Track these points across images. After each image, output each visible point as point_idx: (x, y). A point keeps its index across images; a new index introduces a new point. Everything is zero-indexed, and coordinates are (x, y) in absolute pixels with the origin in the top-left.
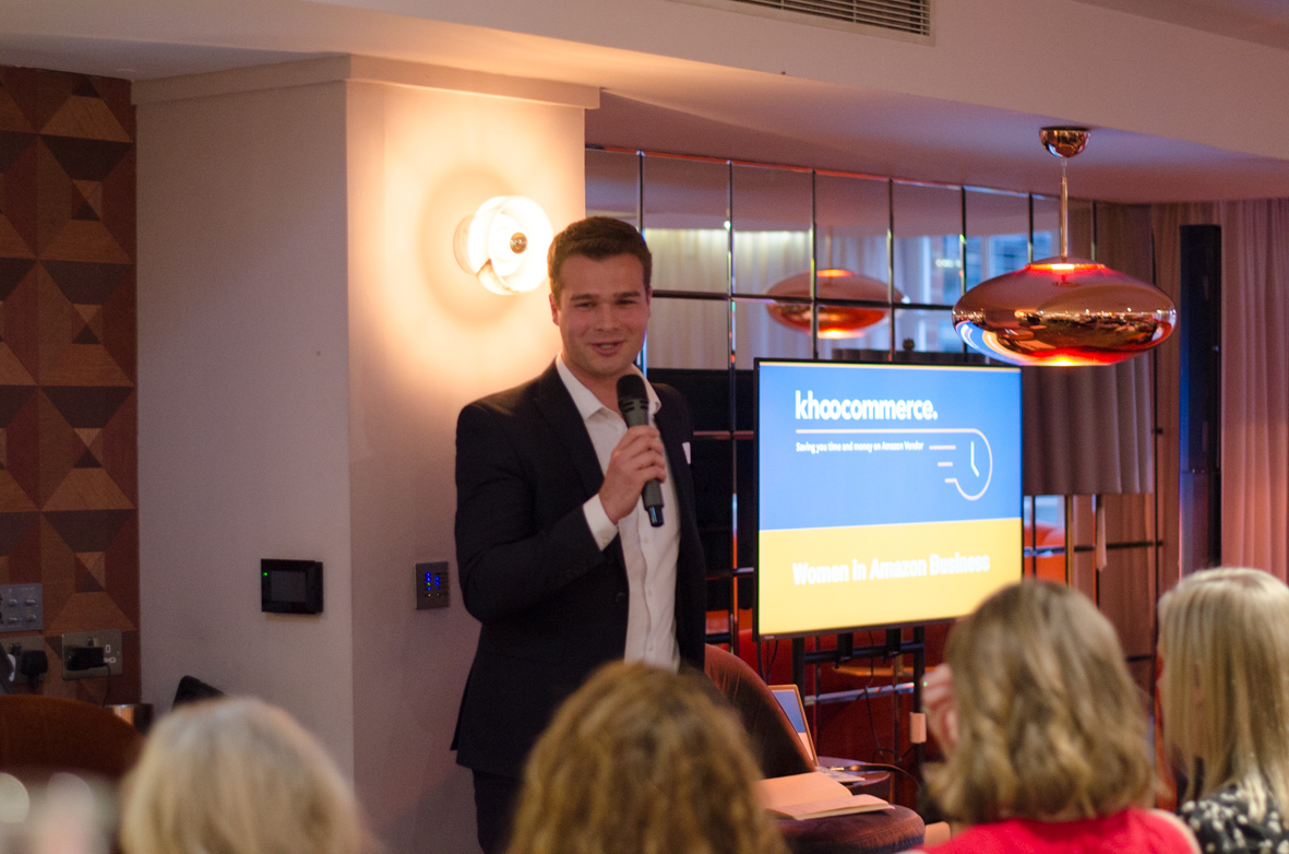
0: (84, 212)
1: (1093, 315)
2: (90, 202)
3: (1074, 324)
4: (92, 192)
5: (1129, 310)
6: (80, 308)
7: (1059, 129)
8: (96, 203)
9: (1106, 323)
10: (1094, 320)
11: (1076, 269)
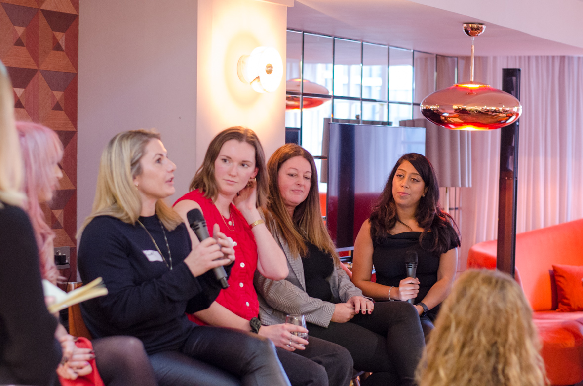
0: (57, 47)
1: (488, 108)
2: (60, 42)
3: (480, 112)
4: (61, 37)
5: (503, 106)
6: (55, 93)
7: (472, 23)
8: (62, 42)
9: (493, 112)
10: (488, 111)
11: (479, 87)
